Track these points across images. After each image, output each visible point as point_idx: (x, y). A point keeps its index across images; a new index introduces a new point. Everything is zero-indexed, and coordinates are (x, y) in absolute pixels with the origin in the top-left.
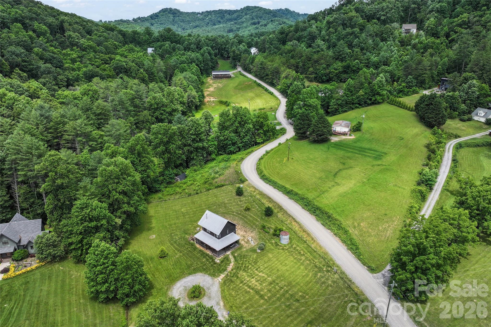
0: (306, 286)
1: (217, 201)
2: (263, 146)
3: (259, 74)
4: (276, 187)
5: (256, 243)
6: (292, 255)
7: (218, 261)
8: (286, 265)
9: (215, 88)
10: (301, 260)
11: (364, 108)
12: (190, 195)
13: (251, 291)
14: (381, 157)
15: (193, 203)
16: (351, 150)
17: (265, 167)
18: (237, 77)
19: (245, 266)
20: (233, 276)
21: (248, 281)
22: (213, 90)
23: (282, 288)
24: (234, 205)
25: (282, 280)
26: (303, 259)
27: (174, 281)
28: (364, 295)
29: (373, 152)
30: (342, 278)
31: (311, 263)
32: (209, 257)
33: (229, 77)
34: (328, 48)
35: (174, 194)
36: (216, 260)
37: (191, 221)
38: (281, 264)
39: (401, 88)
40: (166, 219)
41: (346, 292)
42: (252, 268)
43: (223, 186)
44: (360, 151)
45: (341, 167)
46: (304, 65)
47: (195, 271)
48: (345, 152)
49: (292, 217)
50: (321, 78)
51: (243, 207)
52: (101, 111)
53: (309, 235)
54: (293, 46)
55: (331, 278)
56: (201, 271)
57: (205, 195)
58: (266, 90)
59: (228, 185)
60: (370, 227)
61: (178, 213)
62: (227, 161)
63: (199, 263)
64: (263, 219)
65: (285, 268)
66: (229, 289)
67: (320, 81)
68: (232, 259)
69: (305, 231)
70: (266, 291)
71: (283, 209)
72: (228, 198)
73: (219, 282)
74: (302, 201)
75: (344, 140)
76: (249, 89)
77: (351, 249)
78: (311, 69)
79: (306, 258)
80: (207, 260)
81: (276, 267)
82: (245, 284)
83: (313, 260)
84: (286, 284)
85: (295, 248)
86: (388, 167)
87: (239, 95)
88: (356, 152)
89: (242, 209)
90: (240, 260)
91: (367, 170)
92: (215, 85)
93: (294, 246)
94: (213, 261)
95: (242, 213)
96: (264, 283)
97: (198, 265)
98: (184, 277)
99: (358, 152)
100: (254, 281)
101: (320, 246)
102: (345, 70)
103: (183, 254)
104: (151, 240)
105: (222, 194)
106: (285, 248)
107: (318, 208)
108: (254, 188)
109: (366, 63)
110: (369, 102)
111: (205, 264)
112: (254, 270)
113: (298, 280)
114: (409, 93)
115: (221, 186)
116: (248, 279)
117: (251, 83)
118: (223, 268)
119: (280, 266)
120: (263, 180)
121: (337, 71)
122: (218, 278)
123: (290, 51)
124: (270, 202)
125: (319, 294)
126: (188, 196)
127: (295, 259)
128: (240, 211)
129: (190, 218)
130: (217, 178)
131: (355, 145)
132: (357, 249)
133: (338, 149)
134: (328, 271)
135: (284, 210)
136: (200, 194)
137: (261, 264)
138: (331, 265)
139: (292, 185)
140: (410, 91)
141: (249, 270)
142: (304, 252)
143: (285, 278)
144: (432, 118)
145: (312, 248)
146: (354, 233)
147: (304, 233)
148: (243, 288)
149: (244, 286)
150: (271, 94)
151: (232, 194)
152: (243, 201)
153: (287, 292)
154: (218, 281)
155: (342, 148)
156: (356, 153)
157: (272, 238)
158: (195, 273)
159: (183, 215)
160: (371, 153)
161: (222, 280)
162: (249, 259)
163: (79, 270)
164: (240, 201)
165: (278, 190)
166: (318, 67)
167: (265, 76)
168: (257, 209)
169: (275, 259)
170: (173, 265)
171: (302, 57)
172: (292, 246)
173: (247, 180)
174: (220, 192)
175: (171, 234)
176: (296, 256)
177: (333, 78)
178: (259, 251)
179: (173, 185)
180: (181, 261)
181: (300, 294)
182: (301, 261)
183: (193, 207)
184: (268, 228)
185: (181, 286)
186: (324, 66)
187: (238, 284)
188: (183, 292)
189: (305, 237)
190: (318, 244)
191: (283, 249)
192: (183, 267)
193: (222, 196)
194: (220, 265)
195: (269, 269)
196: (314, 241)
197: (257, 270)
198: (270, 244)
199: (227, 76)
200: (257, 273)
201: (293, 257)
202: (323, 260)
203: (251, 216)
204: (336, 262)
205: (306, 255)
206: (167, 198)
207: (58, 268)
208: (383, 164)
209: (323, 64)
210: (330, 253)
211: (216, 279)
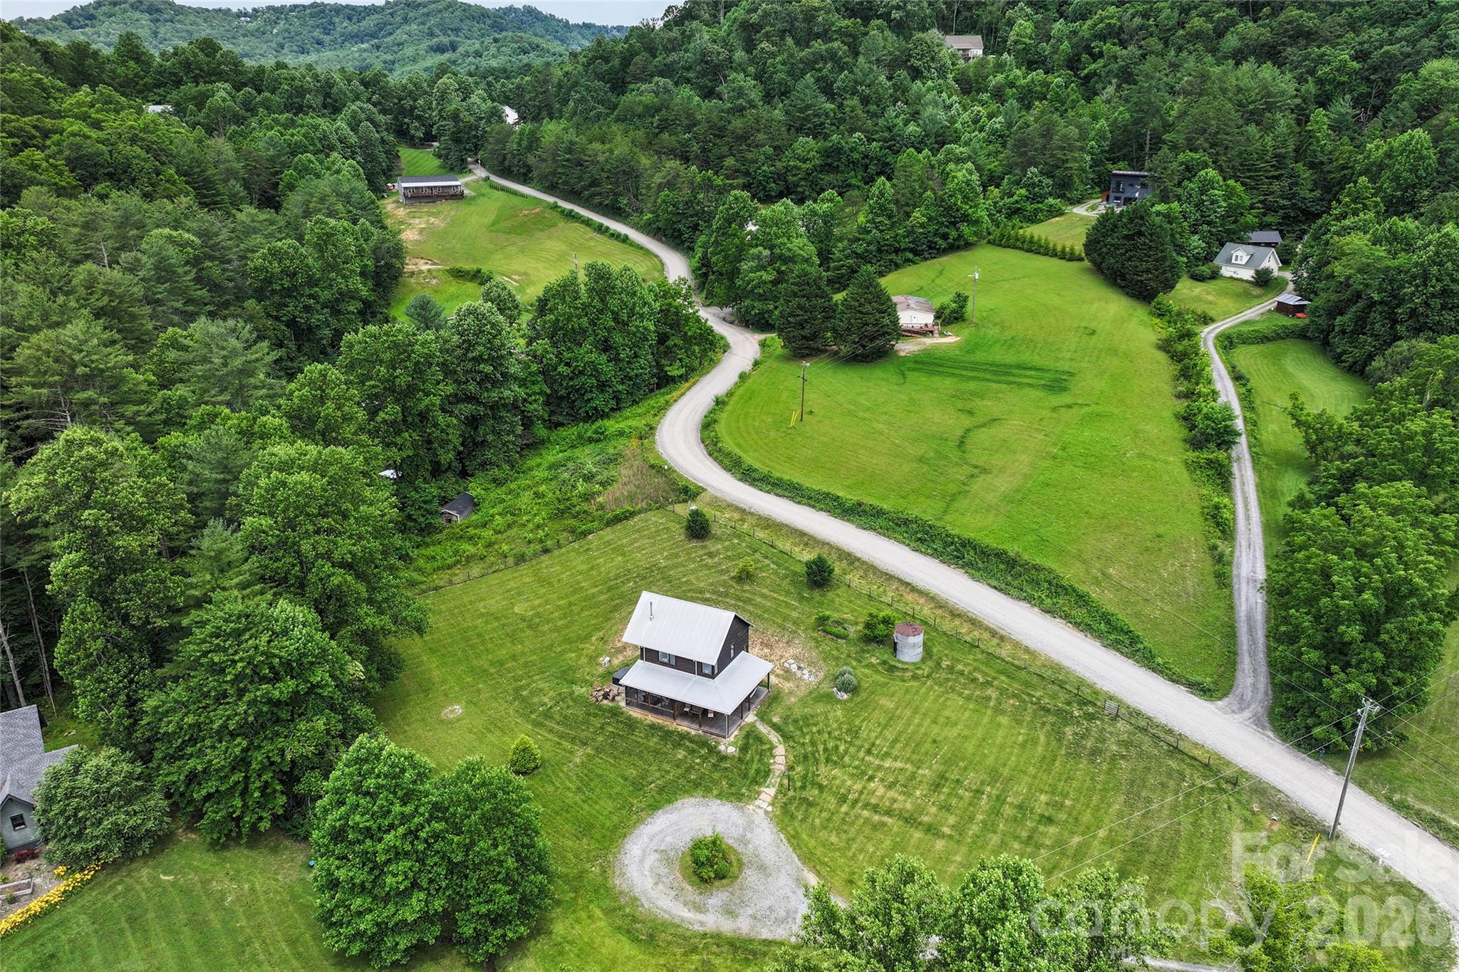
0: (1049, 771)
1: (630, 566)
2: (689, 388)
3: (565, 183)
4: (805, 501)
5: (821, 675)
6: (953, 690)
7: (731, 750)
8: (949, 723)
9: (421, 231)
10: (989, 698)
11: (928, 262)
12: (521, 559)
13: (889, 820)
14: (1064, 384)
15: (544, 581)
16: (971, 374)
17: (739, 445)
18: (483, 195)
19: (826, 750)
20: (803, 787)
21: (861, 793)
22: (417, 237)
23: (977, 791)
24: (694, 571)
25: (965, 769)
26: (994, 696)
27: (612, 841)
28: (1228, 764)
29: (1033, 373)
30: (1144, 730)
31: (1024, 701)
32: (692, 741)
33: (458, 196)
34: (768, 98)
35: (458, 562)
36: (722, 748)
37: (568, 641)
38: (935, 722)
39: (1017, 202)
40: (472, 647)
41: (1173, 764)
42: (852, 750)
43: (633, 514)
44: (995, 373)
45: (967, 421)
46: (704, 150)
47: (666, 795)
48: (955, 380)
49: (900, 581)
50: (765, 187)
51: (727, 571)
52: (106, 299)
53: (974, 622)
54: (657, 94)
55: (1111, 733)
56: (687, 792)
57: (579, 553)
58: (601, 229)
59: (646, 511)
60: (1136, 575)
61: (504, 621)
62: (598, 441)
63: (666, 767)
64: (809, 600)
65: (955, 732)
66: (813, 827)
67: (761, 195)
68: (774, 737)
69: (959, 616)
70: (934, 810)
71: (858, 560)
72: (664, 549)
73: (766, 812)
74: (903, 529)
75: (936, 347)
76: (542, 230)
77: (1115, 646)
78: (730, 161)
79: (1002, 692)
80: (692, 752)
81: (925, 734)
82: (856, 802)
83: (1028, 695)
84: (984, 777)
85: (951, 669)
86: (1099, 409)
87: (513, 249)
88: (988, 376)
89: (725, 577)
90: (798, 733)
91: (1044, 423)
92: (420, 223)
93: (945, 663)
94: (712, 750)
95: (732, 591)
96: (915, 788)
97: (667, 772)
98: (640, 821)
99: (995, 378)
100: (878, 789)
101: (1027, 650)
102: (829, 161)
103: (597, 749)
104: (451, 722)
105: (635, 540)
106: (920, 672)
107: (966, 544)
108: (737, 509)
109: (885, 140)
110: (942, 244)
111: (693, 768)
112: (862, 754)
113: (1013, 758)
114: (1040, 216)
115: (626, 518)
116: (858, 787)
117: (542, 212)
118: (755, 766)
119: (936, 730)
120: (751, 485)
121: (808, 165)
122: (757, 802)
123: (652, 110)
124: (806, 544)
125: (1099, 787)
126: (517, 564)
127: (968, 698)
128: (724, 586)
129: (557, 630)
130: (599, 493)
131: (972, 358)
132: (1134, 640)
133: (933, 373)
134: (1090, 717)
135: (864, 563)
136: (556, 553)
137: (873, 735)
138: (1089, 698)
139: (849, 487)
140: (1042, 210)
141: (847, 759)
142: (985, 674)
143: (970, 762)
144: (1148, 271)
145: (1003, 660)
146: (1105, 598)
147: (957, 622)
148: (858, 817)
149: (857, 810)
150: (625, 240)
151: (673, 537)
152: (718, 553)
153: (1000, 799)
154: (761, 812)
155: (941, 369)
156: (988, 380)
157: (864, 651)
158: (669, 801)
159: (529, 627)
160: (1031, 377)
161: (772, 804)
162: (827, 726)
163: (238, 871)
164: (711, 555)
165: (813, 507)
166: (749, 156)
167: (585, 188)
168: (776, 573)
169: (908, 712)
170: (579, 789)
171: (695, 125)
172: (938, 664)
173: (704, 490)
174: (628, 535)
175: (517, 690)
176: (967, 692)
177: (797, 185)
178: (845, 697)
179: (438, 536)
180: (600, 771)
181: (1043, 798)
182: (992, 704)
183: (555, 596)
184: (838, 623)
185: (644, 851)
186: (769, 150)
187: (832, 807)
188: (663, 871)
189: (964, 631)
190: (1017, 645)
191: (915, 677)
192: (618, 789)
193: (640, 549)
194: (740, 760)
195: (907, 744)
196: (1002, 638)
197: (869, 752)
198: (866, 671)
199: (452, 191)
200: (877, 762)
201: (960, 694)
202: (1057, 688)
203: (764, 596)
204: (1098, 686)
205: (995, 683)
206: (440, 579)
207: (154, 879)
208: (1080, 401)
209: (764, 145)
210: (1066, 663)
211: (751, 807)
